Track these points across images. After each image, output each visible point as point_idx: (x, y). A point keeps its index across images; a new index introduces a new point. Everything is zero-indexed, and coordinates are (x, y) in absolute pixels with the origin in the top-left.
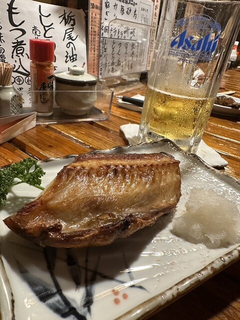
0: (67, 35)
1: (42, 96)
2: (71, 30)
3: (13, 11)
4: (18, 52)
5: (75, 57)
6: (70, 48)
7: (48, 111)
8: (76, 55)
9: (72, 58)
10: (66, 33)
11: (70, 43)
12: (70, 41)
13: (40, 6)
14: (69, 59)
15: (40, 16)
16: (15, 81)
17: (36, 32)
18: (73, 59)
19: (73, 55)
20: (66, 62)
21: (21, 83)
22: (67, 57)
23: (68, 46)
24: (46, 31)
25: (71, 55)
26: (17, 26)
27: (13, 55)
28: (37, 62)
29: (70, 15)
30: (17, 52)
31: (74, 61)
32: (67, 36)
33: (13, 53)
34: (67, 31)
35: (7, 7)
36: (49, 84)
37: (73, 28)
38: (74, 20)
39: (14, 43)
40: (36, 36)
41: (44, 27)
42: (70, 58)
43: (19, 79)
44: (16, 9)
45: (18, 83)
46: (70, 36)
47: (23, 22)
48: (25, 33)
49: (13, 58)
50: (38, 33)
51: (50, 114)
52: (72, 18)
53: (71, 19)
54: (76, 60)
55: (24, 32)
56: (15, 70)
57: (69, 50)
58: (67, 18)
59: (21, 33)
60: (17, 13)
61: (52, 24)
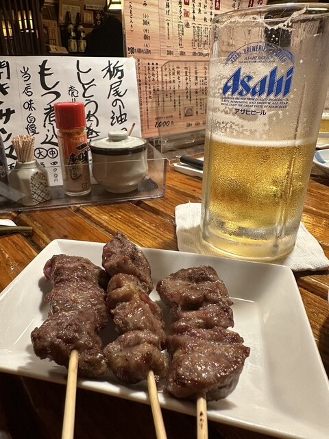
0: (112, 90)
1: (73, 172)
2: (118, 84)
3: (46, 72)
4: (51, 119)
5: (123, 117)
6: (117, 106)
7: (82, 189)
8: (125, 114)
9: (120, 119)
10: (111, 89)
11: (116, 100)
12: (117, 97)
13: (78, 61)
14: (115, 120)
15: (78, 73)
16: (47, 154)
17: (73, 93)
18: (122, 119)
19: (121, 115)
20: (112, 124)
21: (55, 156)
22: (113, 118)
23: (114, 104)
24: (85, 90)
25: (118, 115)
26: (51, 89)
27: (45, 124)
28: (64, 131)
29: (117, 66)
30: (49, 119)
31: (122, 122)
32: (112, 92)
33: (45, 121)
34: (113, 86)
35: (39, 70)
36: (79, 156)
37: (121, 81)
38: (122, 71)
39: (46, 109)
40: (73, 97)
41: (83, 85)
42: (117, 118)
43: (52, 151)
44: (48, 69)
45: (51, 156)
46: (117, 92)
47: (58, 83)
48: (60, 95)
49: (45, 126)
50: (75, 93)
51: (86, 192)
52: (120, 69)
53: (118, 71)
54: (125, 120)
55: (58, 95)
56: (47, 141)
57: (116, 110)
58: (112, 70)
59: (55, 96)
60: (50, 74)
61: (94, 80)
